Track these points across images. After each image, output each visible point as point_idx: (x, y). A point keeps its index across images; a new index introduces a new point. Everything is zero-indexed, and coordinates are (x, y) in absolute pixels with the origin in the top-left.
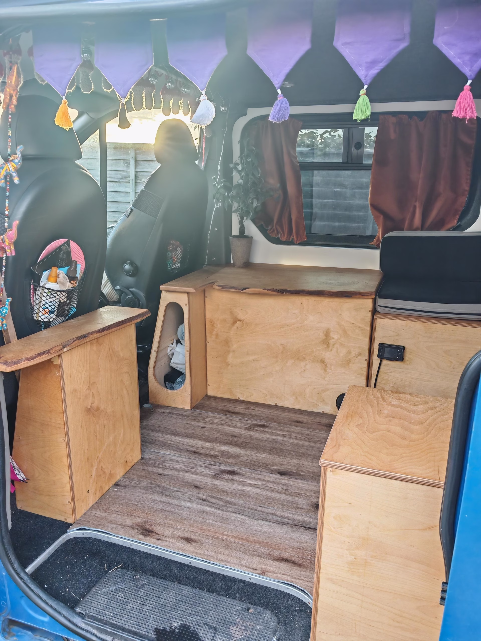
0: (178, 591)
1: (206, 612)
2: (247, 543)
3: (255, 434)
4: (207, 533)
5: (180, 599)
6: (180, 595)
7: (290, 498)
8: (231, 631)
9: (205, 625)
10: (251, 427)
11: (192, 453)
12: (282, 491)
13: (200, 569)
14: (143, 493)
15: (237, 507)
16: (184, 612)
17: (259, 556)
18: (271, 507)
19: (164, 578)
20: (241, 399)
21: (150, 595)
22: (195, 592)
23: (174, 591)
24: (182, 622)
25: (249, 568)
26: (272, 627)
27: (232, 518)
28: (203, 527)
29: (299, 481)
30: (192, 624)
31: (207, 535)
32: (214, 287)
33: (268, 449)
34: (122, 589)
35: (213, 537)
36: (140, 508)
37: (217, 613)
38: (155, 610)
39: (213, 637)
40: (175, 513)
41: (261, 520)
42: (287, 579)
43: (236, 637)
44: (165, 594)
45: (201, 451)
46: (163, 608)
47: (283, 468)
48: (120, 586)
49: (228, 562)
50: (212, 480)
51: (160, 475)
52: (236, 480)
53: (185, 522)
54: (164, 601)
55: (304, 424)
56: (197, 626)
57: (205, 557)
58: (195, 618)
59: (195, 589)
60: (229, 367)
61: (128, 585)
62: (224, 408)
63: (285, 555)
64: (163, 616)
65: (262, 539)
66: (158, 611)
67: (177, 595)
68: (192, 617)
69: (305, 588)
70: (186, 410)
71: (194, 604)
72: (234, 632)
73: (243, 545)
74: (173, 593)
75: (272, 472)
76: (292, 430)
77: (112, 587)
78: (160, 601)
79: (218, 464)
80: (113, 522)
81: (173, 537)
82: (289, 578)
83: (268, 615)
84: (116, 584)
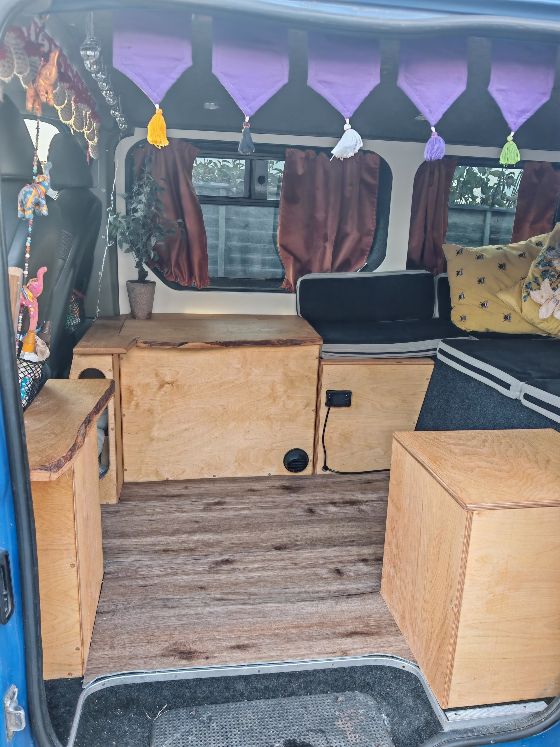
0: (253, 709)
1: (300, 718)
2: (304, 630)
3: (217, 514)
4: (255, 633)
5: (262, 717)
6: (259, 712)
7: (307, 571)
8: (339, 726)
9: (309, 732)
10: (206, 508)
11: (163, 552)
12: (293, 566)
13: (272, 674)
14: (143, 613)
15: (263, 596)
16: (277, 728)
17: (326, 638)
18: (296, 585)
19: (227, 701)
20: (170, 479)
21: (226, 725)
22: (272, 703)
23: (249, 711)
24: (283, 739)
25: (327, 653)
26: (373, 706)
27: (267, 609)
28: (245, 628)
29: (301, 551)
30: (295, 736)
31: (257, 636)
32: (138, 344)
33: (244, 527)
34: (188, 732)
35: (264, 635)
36: (154, 630)
37: (311, 715)
38: (245, 739)
39: (326, 740)
40: (201, 623)
41: (298, 601)
42: (369, 650)
43: (349, 730)
44: (241, 717)
45: (171, 548)
46: (252, 733)
47: (275, 542)
48: (183, 730)
49: (301, 656)
50: (212, 576)
51: (145, 586)
52: (238, 568)
53: (220, 629)
54: (246, 725)
55: (261, 492)
56: (302, 736)
57: (274, 659)
58: (294, 729)
59: (270, 700)
60: (154, 442)
61: (192, 725)
62: (159, 493)
63: (350, 628)
64: (258, 742)
65: (314, 621)
66: (249, 739)
67: (256, 713)
68: (290, 730)
69: (393, 653)
70: (113, 505)
71: (280, 715)
72: (343, 726)
73: (302, 633)
74: (249, 713)
75: (268, 549)
76: (253, 500)
77: (175, 735)
78: (243, 727)
79: (203, 557)
80: (136, 657)
81: (221, 650)
82: (371, 650)
83: (360, 696)
84: (176, 729)
